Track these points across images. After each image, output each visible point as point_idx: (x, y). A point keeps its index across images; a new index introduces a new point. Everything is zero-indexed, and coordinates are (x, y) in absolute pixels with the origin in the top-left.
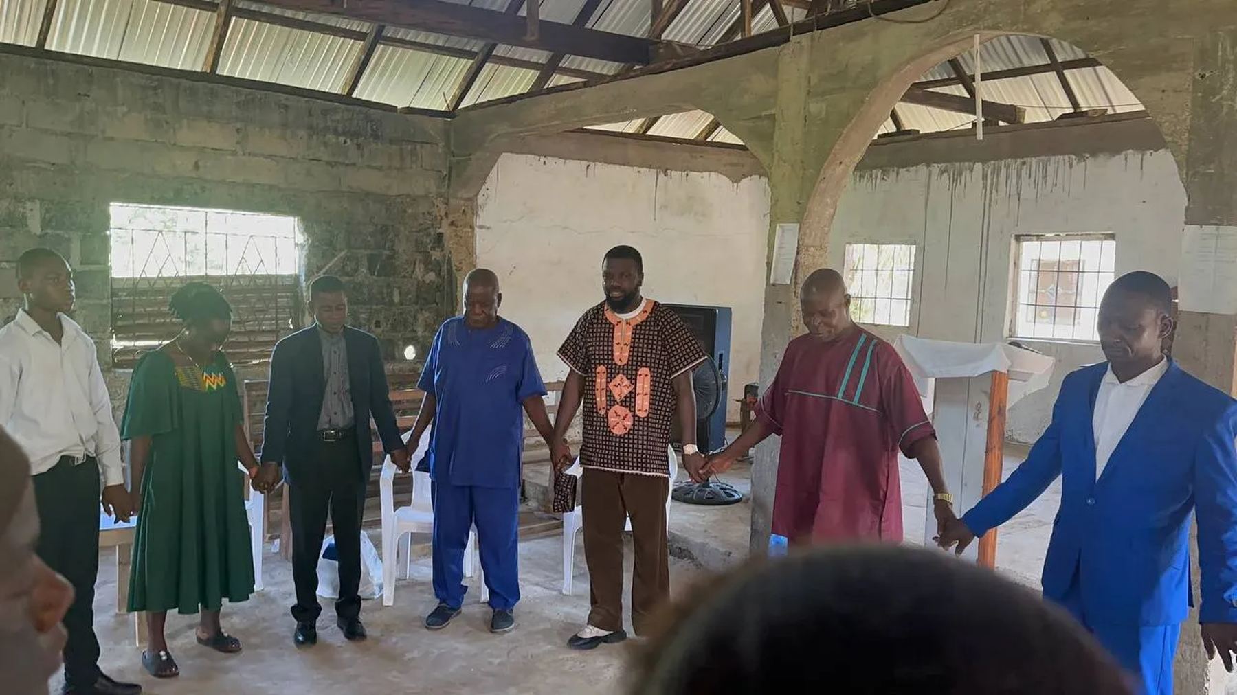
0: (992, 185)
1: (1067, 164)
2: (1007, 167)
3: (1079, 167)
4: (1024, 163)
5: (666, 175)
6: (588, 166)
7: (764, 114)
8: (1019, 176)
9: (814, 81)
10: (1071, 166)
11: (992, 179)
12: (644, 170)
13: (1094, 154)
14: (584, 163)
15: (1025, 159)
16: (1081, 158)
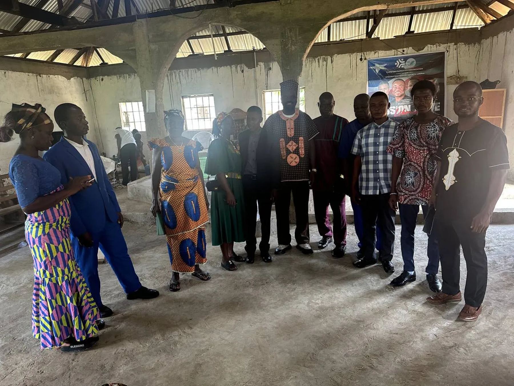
0: (170, 79)
1: (195, 72)
2: (175, 73)
3: (198, 73)
4: (180, 71)
5: (40, 76)
6: (5, 73)
7: (130, 48)
8: (179, 76)
9: (151, 37)
10: (196, 72)
11: (170, 77)
12: (30, 74)
13: (203, 68)
14: (3, 72)
15: (181, 70)
16: (199, 70)
